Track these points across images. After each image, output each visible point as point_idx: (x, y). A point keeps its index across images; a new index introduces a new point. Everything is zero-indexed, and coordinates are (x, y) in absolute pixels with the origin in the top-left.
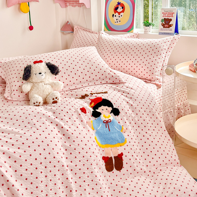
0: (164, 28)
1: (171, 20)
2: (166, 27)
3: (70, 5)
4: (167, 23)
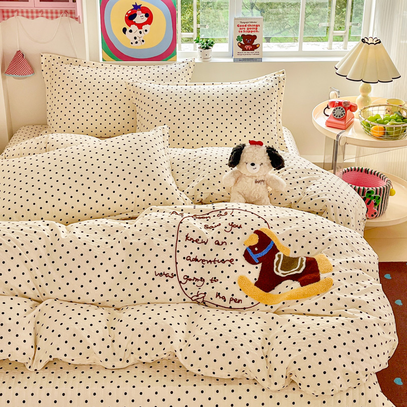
0: (244, 52)
1: (255, 37)
2: (248, 50)
3: (20, 14)
4: (248, 42)
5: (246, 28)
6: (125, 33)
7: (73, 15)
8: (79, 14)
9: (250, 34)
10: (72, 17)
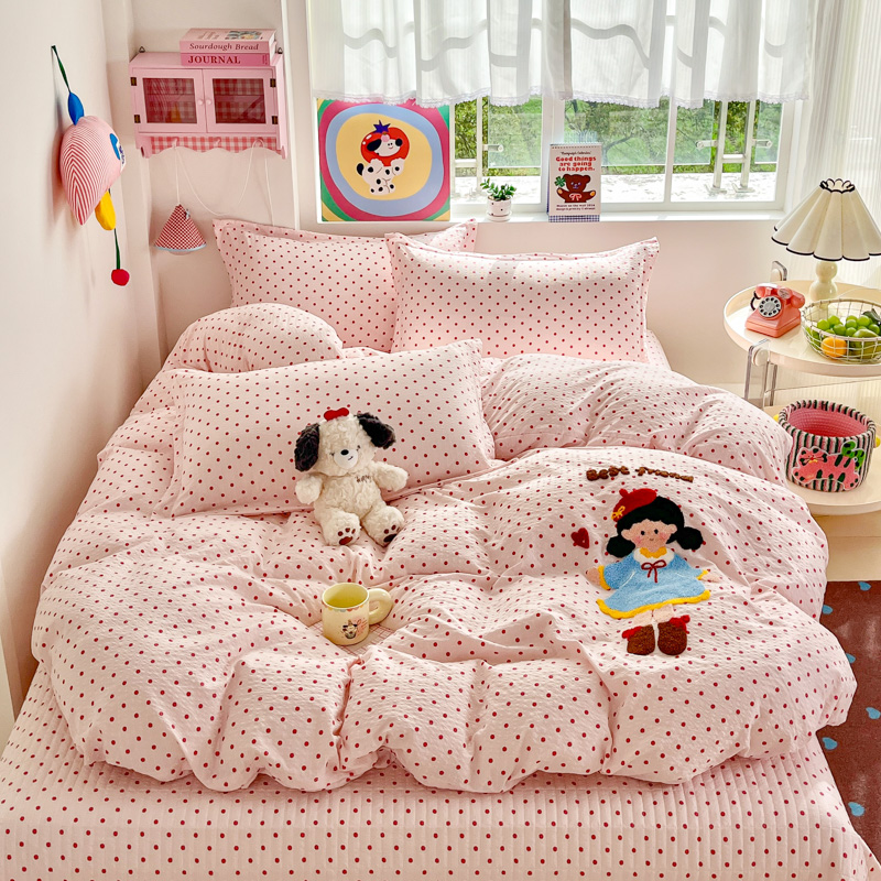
1: (587, 179)
2: (575, 201)
3: (182, 143)
4: (575, 188)
5: (572, 163)
6: (361, 173)
7: (273, 145)
8: (282, 143)
9: (578, 173)
10: (270, 148)
